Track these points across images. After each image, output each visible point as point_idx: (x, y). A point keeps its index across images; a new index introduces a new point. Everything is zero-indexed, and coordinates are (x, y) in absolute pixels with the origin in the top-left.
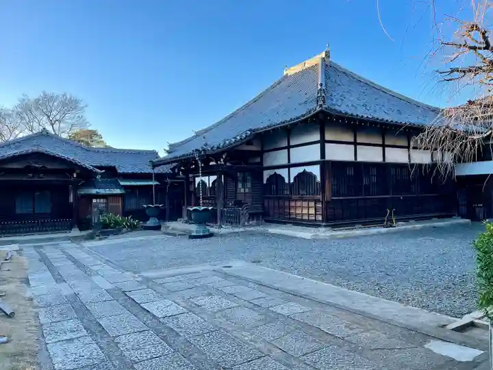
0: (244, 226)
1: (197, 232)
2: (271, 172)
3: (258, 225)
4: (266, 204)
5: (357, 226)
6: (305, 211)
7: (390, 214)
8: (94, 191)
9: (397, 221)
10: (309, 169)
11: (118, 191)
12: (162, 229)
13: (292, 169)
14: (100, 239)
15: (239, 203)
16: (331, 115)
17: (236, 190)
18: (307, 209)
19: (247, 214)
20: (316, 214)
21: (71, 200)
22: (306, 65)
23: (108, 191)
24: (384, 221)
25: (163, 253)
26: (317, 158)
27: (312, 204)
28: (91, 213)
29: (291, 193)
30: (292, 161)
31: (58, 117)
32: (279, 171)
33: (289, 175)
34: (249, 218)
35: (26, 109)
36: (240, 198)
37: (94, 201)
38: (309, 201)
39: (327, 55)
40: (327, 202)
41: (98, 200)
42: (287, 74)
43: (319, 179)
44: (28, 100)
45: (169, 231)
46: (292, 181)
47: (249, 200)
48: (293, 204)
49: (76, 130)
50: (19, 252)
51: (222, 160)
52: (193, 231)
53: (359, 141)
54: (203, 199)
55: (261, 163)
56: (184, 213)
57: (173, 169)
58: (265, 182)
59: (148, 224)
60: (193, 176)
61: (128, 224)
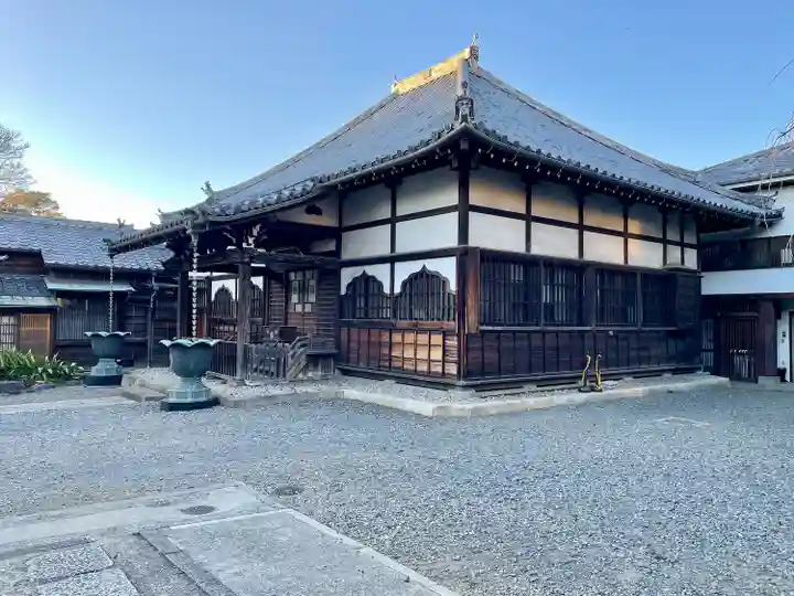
0: (295, 381)
1: (179, 395)
2: (357, 271)
3: (325, 379)
4: (344, 337)
5: (527, 388)
6: (422, 354)
7: (593, 364)
9: (605, 377)
10: (432, 265)
13: (398, 265)
15: (288, 335)
16: (485, 144)
17: (286, 307)
18: (427, 350)
19: (304, 357)
20: (444, 361)
22: (433, 74)
23: (18, 301)
24: (581, 377)
26: (452, 241)
27: (437, 339)
29: (395, 316)
30: (400, 250)
32: (371, 270)
33: (392, 279)
34: (306, 366)
36: (292, 323)
38: (431, 332)
39: (474, 54)
40: (469, 336)
42: (398, 91)
43: (453, 286)
45: (135, 390)
46: (397, 290)
47: (310, 328)
48: (397, 338)
51: (251, 241)
52: (173, 394)
53: (535, 212)
55: (337, 253)
58: (343, 292)
59: (95, 371)
60: (207, 277)
61: (50, 371)
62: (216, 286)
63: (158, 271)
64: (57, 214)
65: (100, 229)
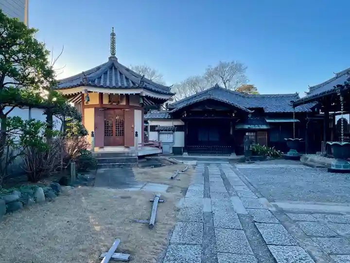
1: (337, 166)
8: (247, 127)
11: (264, 127)
12: (301, 160)
14: (249, 163)
21: (231, 133)
23: (257, 127)
25: (301, 184)
28: (243, 143)
31: (228, 78)
35: (210, 75)
37: (247, 134)
41: (250, 134)
44: (212, 69)
45: (308, 162)
49: (240, 85)
50: (194, 166)
52: (333, 166)
54: (344, 135)
56: (323, 147)
57: (313, 109)
59: (289, 154)
60: (333, 114)
61: (272, 153)
62: (337, 118)
63: (309, 113)
64: (257, 93)
65: (283, 96)
